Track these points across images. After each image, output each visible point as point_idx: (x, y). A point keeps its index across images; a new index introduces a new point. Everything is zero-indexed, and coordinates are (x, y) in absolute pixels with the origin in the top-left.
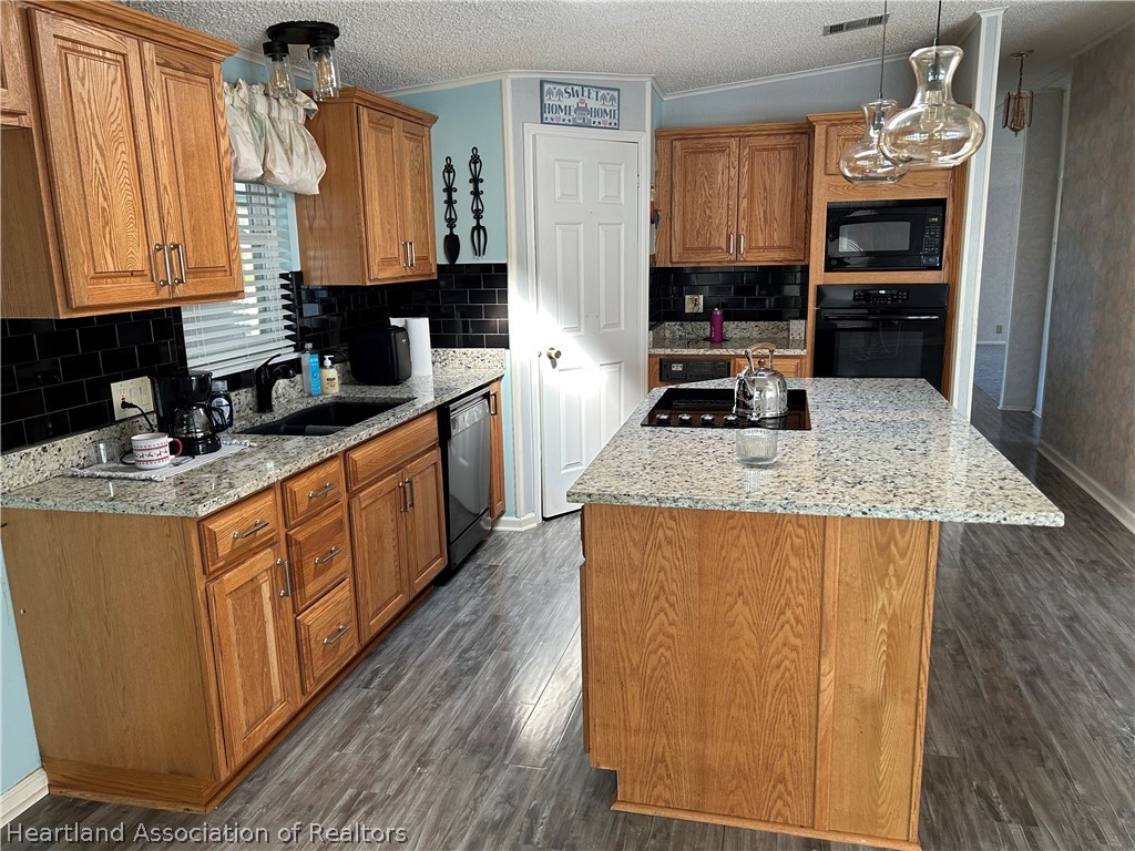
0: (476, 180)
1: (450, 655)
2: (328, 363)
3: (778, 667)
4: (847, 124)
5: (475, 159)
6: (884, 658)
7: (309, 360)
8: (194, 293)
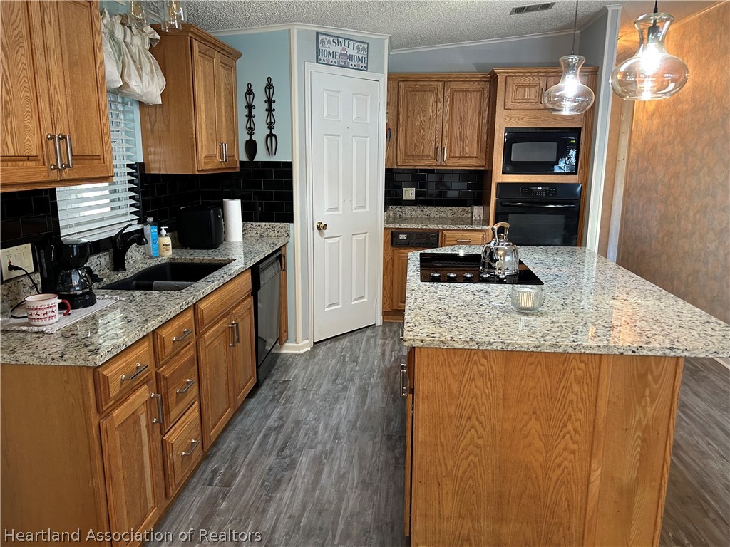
0: (270, 101)
1: (270, 454)
2: (164, 232)
3: (559, 466)
4: (520, 76)
5: (269, 86)
6: (638, 457)
7: (150, 230)
8: (77, 177)
